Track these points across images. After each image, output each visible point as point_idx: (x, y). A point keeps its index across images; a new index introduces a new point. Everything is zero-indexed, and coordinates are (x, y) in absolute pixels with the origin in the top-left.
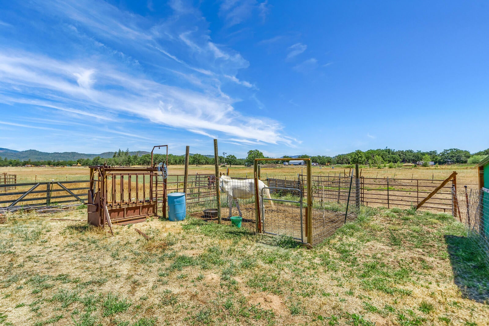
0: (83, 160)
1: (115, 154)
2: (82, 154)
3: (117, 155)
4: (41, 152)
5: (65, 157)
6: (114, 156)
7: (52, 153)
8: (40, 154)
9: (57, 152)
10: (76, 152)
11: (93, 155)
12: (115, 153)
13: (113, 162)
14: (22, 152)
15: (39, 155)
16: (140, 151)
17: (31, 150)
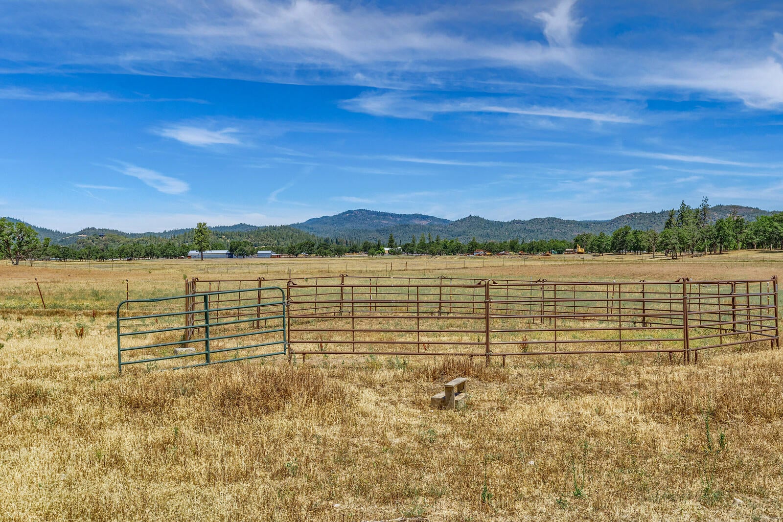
0: (587, 238)
1: (671, 216)
2: (568, 222)
3: (674, 220)
4: (488, 222)
5: (533, 231)
6: (668, 224)
7: (509, 223)
8: (487, 226)
9: (517, 218)
10: (555, 218)
11: (595, 222)
12: (671, 214)
13: (675, 241)
14: (456, 221)
15: (484, 228)
16: (722, 206)
17: (470, 217)
